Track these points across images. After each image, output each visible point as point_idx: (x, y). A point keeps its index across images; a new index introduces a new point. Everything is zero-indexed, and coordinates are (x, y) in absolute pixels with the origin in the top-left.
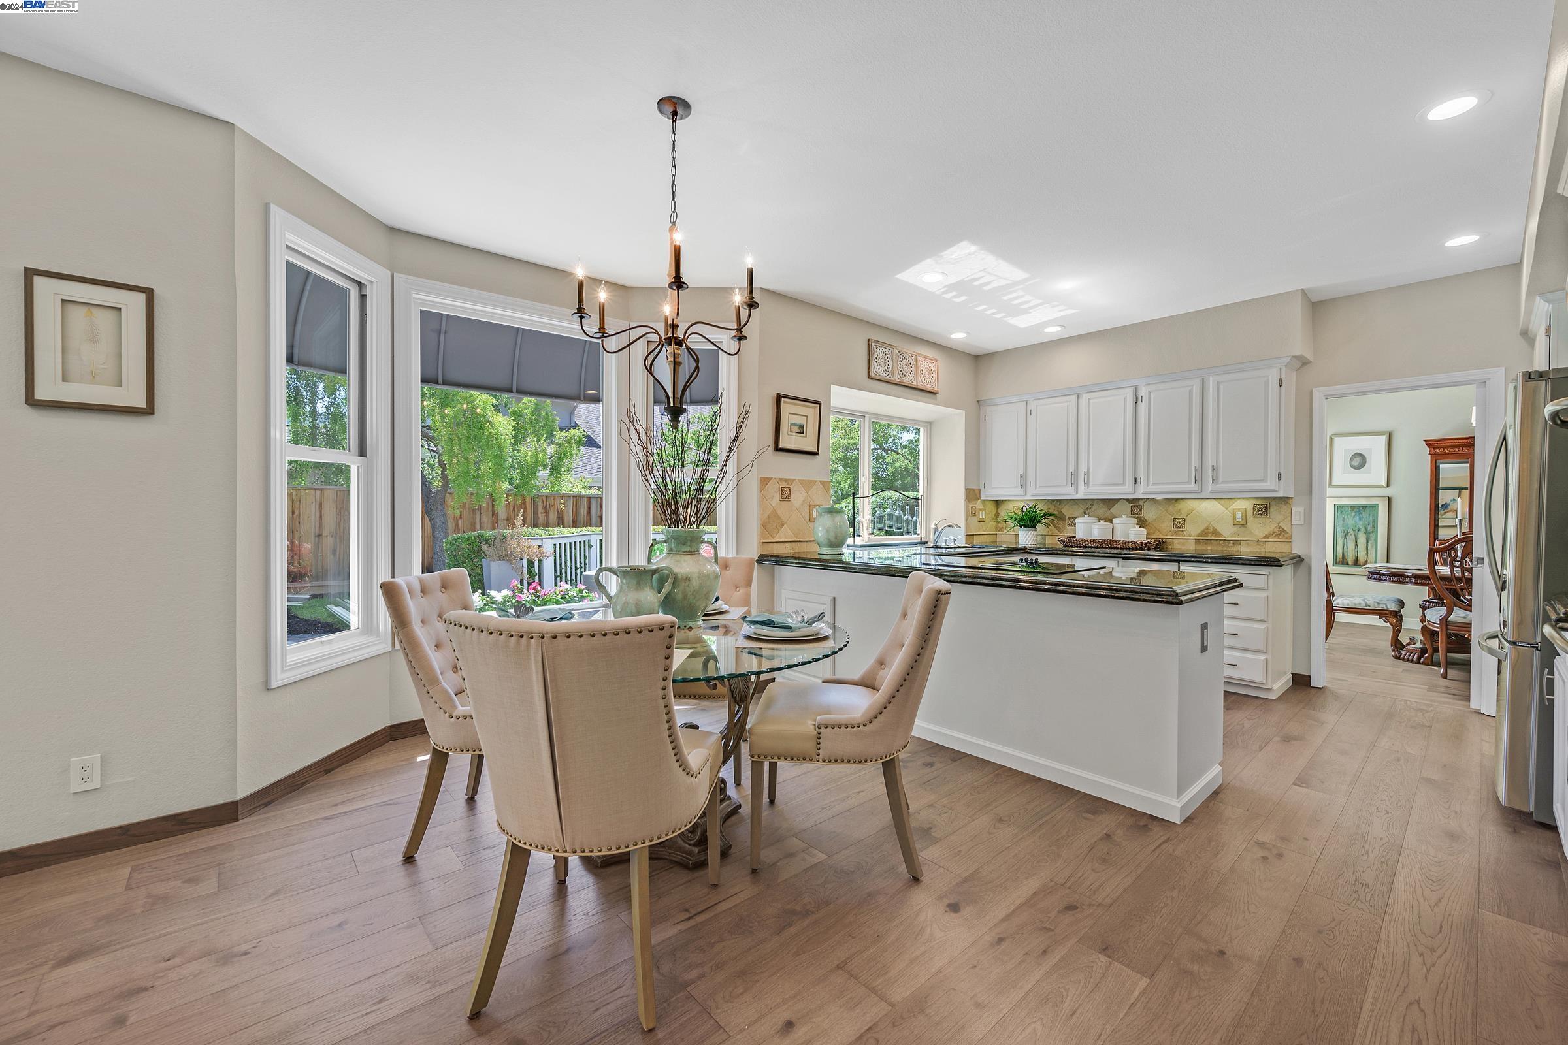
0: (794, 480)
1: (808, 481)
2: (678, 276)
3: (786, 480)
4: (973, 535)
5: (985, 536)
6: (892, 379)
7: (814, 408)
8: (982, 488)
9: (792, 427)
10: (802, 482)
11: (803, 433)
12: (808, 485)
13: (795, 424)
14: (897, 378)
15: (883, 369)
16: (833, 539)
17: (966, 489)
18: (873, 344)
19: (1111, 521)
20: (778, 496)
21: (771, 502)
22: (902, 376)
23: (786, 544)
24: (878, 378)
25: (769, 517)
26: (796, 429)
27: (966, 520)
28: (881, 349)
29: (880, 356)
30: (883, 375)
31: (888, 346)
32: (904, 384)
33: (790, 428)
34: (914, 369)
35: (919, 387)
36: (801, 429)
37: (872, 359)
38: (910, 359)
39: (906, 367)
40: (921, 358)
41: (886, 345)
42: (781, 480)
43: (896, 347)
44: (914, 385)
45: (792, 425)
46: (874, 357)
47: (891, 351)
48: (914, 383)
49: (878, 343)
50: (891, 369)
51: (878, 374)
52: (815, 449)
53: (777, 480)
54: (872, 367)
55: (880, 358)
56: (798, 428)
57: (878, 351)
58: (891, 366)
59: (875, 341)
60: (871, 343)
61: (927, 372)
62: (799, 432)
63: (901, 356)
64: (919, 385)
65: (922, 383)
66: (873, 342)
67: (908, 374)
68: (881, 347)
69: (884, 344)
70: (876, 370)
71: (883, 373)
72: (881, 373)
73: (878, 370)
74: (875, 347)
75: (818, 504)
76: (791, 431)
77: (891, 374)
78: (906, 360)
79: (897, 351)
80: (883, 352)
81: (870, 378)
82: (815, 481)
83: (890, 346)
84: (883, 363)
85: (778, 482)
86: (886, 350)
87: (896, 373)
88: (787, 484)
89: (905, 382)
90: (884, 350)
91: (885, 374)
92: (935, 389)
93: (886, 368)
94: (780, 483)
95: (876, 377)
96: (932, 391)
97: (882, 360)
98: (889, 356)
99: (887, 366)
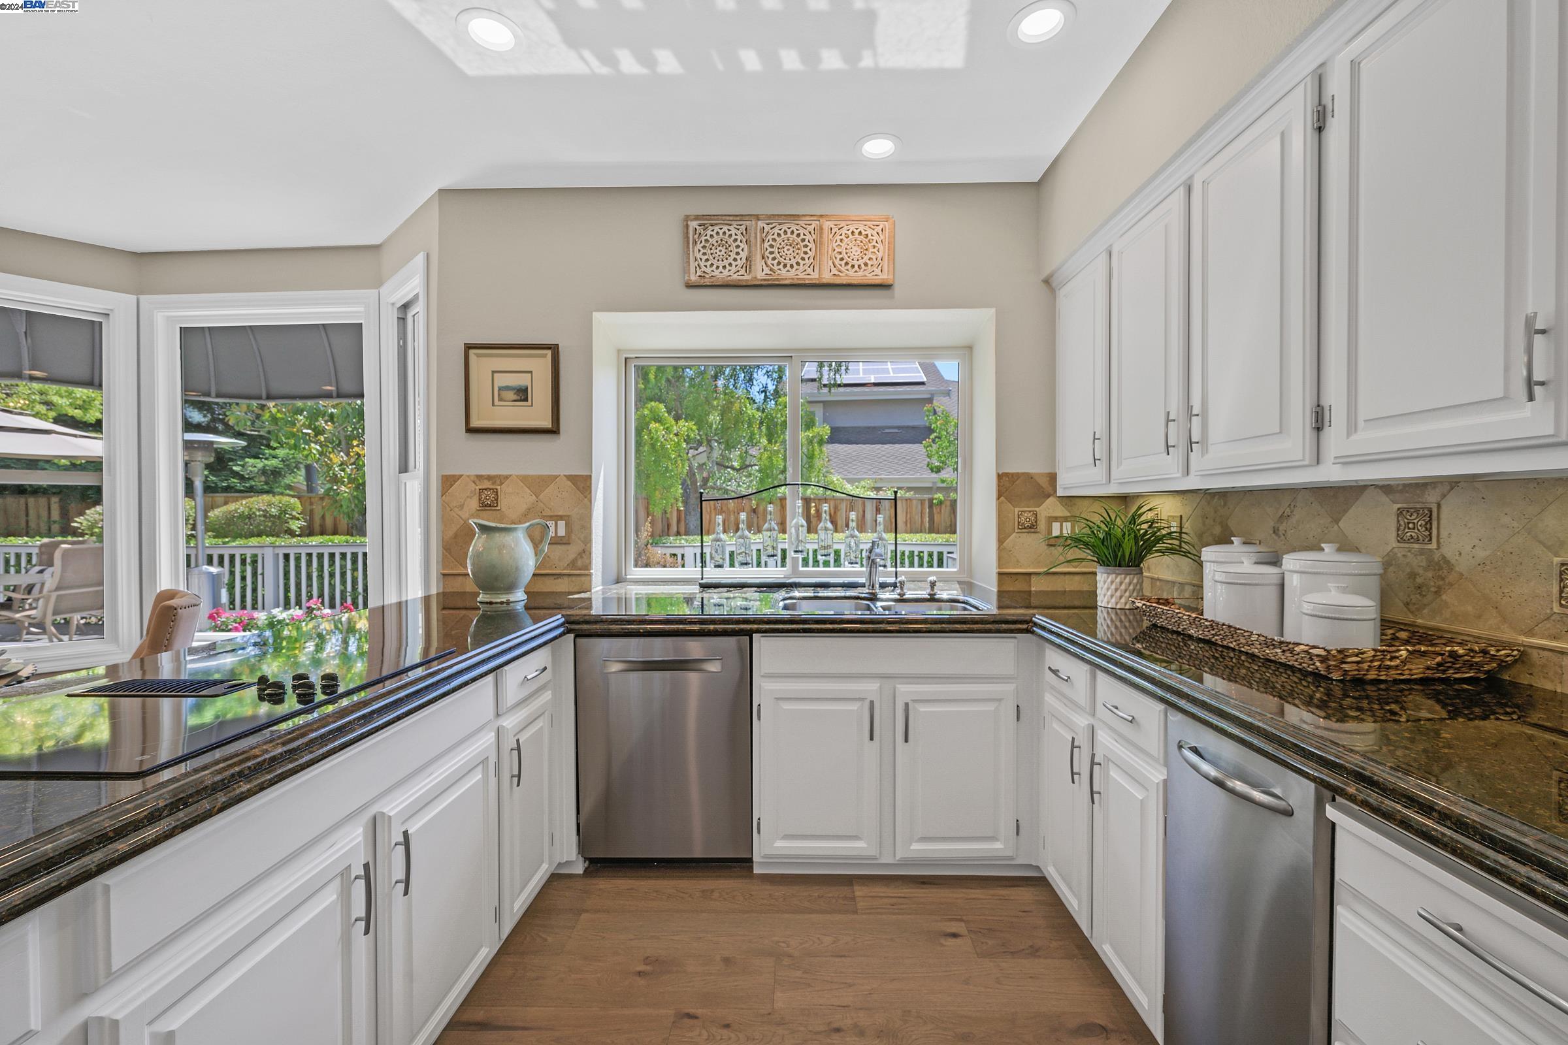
0: (507, 477)
1: (540, 477)
3: (489, 478)
4: (1030, 574)
5: (1077, 578)
6: (747, 277)
7: (543, 356)
8: (1057, 471)
9: (502, 392)
10: (524, 479)
11: (526, 400)
12: (538, 484)
13: (507, 388)
14: (760, 272)
15: (721, 264)
17: (1000, 477)
18: (694, 224)
19: (1276, 562)
20: (474, 504)
21: (460, 513)
22: (776, 268)
24: (708, 282)
25: (456, 536)
26: (511, 395)
27: (1001, 541)
28: (716, 229)
29: (714, 242)
30: (721, 276)
31: (735, 218)
32: (782, 282)
33: (499, 395)
34: (813, 249)
35: (825, 281)
36: (522, 394)
37: (693, 251)
38: (801, 231)
39: (788, 250)
40: (836, 223)
41: (728, 218)
42: (480, 477)
43: (758, 218)
44: (811, 279)
45: (500, 389)
46: (699, 246)
47: (743, 227)
48: (814, 276)
49: (707, 221)
50: (744, 260)
51: (707, 276)
52: (547, 424)
53: (472, 478)
54: (693, 265)
55: (716, 244)
56: (515, 394)
57: (709, 233)
58: (744, 255)
59: (697, 218)
60: (689, 223)
61: (855, 248)
62: (519, 398)
63: (776, 231)
64: (827, 277)
65: (837, 273)
66: (691, 220)
67: (793, 262)
68: (716, 224)
69: (724, 218)
70: (704, 269)
71: (721, 272)
72: (717, 273)
73: (708, 270)
74: (698, 227)
75: (560, 513)
76: (500, 399)
77: (744, 268)
78: (789, 235)
79: (761, 224)
80: (721, 232)
81: (690, 286)
82: (557, 477)
83: (738, 218)
84: (723, 253)
85: (474, 482)
86: (730, 228)
87: (758, 263)
88: (493, 484)
89: (782, 279)
90: (725, 228)
91: (726, 273)
92: (883, 277)
93: (730, 260)
94: (478, 482)
95: (702, 282)
96: (870, 282)
97: (720, 248)
98: (739, 237)
99: (733, 255)
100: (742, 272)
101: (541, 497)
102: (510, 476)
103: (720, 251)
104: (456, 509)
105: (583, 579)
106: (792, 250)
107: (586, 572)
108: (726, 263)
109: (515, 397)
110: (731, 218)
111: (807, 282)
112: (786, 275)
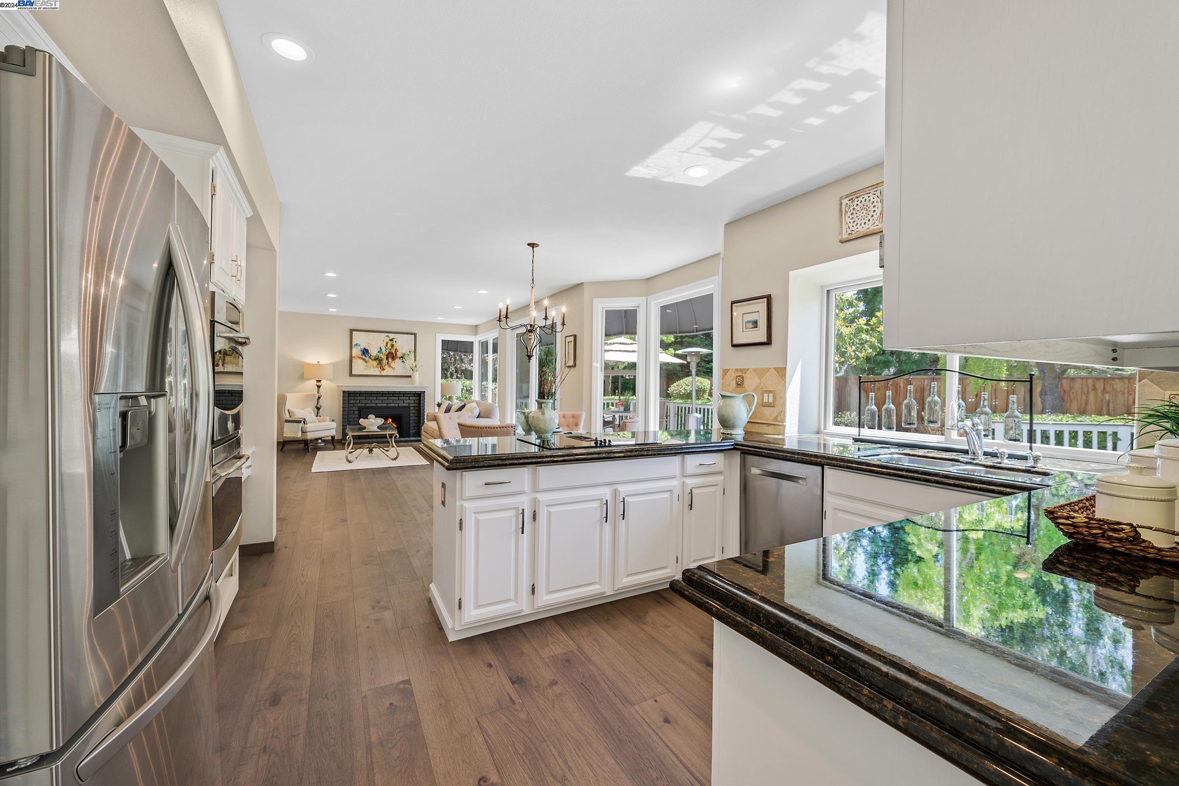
0: (748, 369)
1: (762, 369)
3: (741, 370)
6: (879, 226)
7: (763, 301)
10: (755, 370)
11: (757, 327)
12: (761, 372)
13: (749, 322)
15: (863, 222)
18: (846, 201)
20: (734, 384)
21: (729, 388)
26: (750, 325)
28: (860, 199)
29: (860, 209)
30: (863, 230)
31: (872, 188)
33: (745, 326)
36: (755, 324)
37: (845, 219)
41: (867, 189)
42: (736, 370)
45: (746, 323)
46: (849, 214)
47: (879, 192)
49: (854, 196)
50: (879, 214)
51: (853, 232)
52: (765, 340)
53: (734, 371)
54: (845, 227)
56: (752, 324)
57: (855, 203)
58: (878, 211)
59: (847, 196)
60: (842, 201)
66: (844, 199)
68: (860, 196)
69: (864, 190)
70: (852, 228)
71: (863, 227)
72: (860, 229)
73: (854, 228)
74: (848, 202)
75: (771, 389)
76: (746, 328)
77: (878, 220)
80: (863, 200)
81: (842, 242)
82: (770, 369)
83: (875, 187)
86: (869, 195)
88: (742, 373)
90: (866, 197)
91: (866, 227)
93: (869, 217)
94: (736, 373)
95: (850, 237)
97: (863, 211)
98: (875, 200)
99: (871, 213)
100: (877, 223)
101: (762, 380)
102: (750, 369)
103: (863, 213)
104: (727, 387)
105: (780, 427)
107: (782, 424)
108: (866, 220)
109: (753, 326)
110: (870, 188)
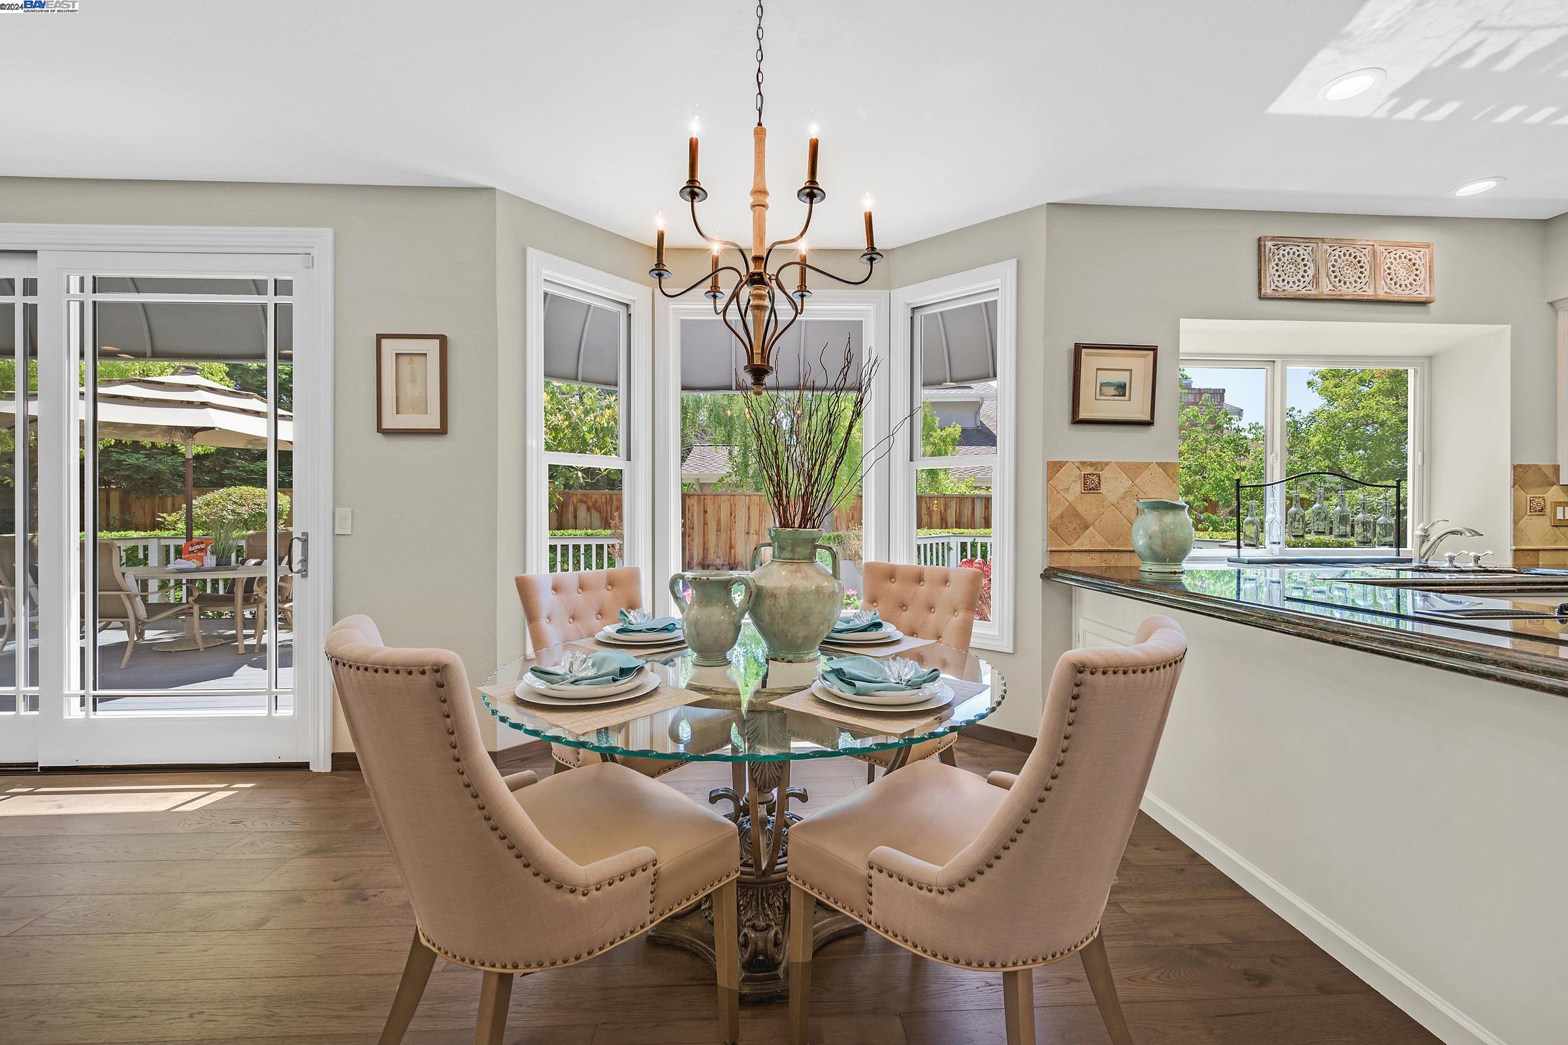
0: (1107, 464)
1: (1135, 464)
2: (692, 181)
3: (1092, 464)
4: (1540, 550)
6: (1313, 292)
7: (1144, 356)
8: (1560, 461)
9: (1103, 388)
10: (1121, 466)
11: (1124, 395)
12: (1133, 470)
13: (1108, 384)
14: (1326, 289)
15: (1291, 280)
16: (1159, 549)
17: (1517, 467)
18: (1269, 244)
20: (1078, 487)
21: (1066, 496)
22: (1337, 284)
23: (1092, 555)
24: (1281, 295)
25: (1062, 516)
26: (1112, 391)
27: (1516, 522)
28: (1287, 249)
30: (1291, 290)
31: (1304, 241)
32: (1345, 297)
33: (1100, 390)
34: (1368, 269)
35: (1380, 298)
36: (1121, 389)
37: (1268, 268)
38: (1358, 254)
39: (1347, 270)
40: (1386, 248)
41: (1298, 240)
42: (1083, 463)
43: (1323, 240)
44: (1369, 296)
45: (1102, 385)
46: (1273, 264)
47: (1310, 248)
48: (1370, 293)
49: (1281, 241)
50: (1311, 277)
51: (1280, 290)
52: (1143, 417)
53: (1077, 464)
54: (1269, 279)
55: (1287, 262)
56: (1115, 389)
57: (1281, 252)
58: (1311, 272)
59: (1273, 238)
60: (1266, 243)
61: (1402, 270)
62: (1118, 393)
63: (1337, 252)
64: (1381, 295)
65: (1389, 291)
66: (1268, 241)
67: (1352, 280)
68: (1288, 245)
69: (1296, 240)
70: (1277, 283)
71: (1291, 287)
72: (1287, 287)
73: (1280, 284)
74: (1273, 247)
75: (1153, 496)
76: (1102, 394)
77: (1311, 284)
78: (1347, 257)
79: (1326, 246)
80: (1291, 252)
81: (1265, 298)
82: (1149, 464)
83: (1307, 241)
84: (1293, 270)
85: (1078, 468)
86: (1298, 248)
87: (1324, 281)
88: (1095, 470)
89: (1345, 295)
90: (1295, 249)
91: (1295, 287)
92: (1425, 295)
93: (1299, 276)
94: (1082, 468)
95: (1277, 295)
96: (1416, 300)
97: (1290, 266)
98: (1306, 257)
99: (1302, 273)
100: (1310, 287)
101: (1136, 481)
102: (1110, 462)
103: (1291, 268)
104: (1063, 493)
106: (1350, 269)
108: (1295, 279)
109: (1115, 392)
110: (1301, 240)
111: (1366, 298)
112: (1348, 291)
